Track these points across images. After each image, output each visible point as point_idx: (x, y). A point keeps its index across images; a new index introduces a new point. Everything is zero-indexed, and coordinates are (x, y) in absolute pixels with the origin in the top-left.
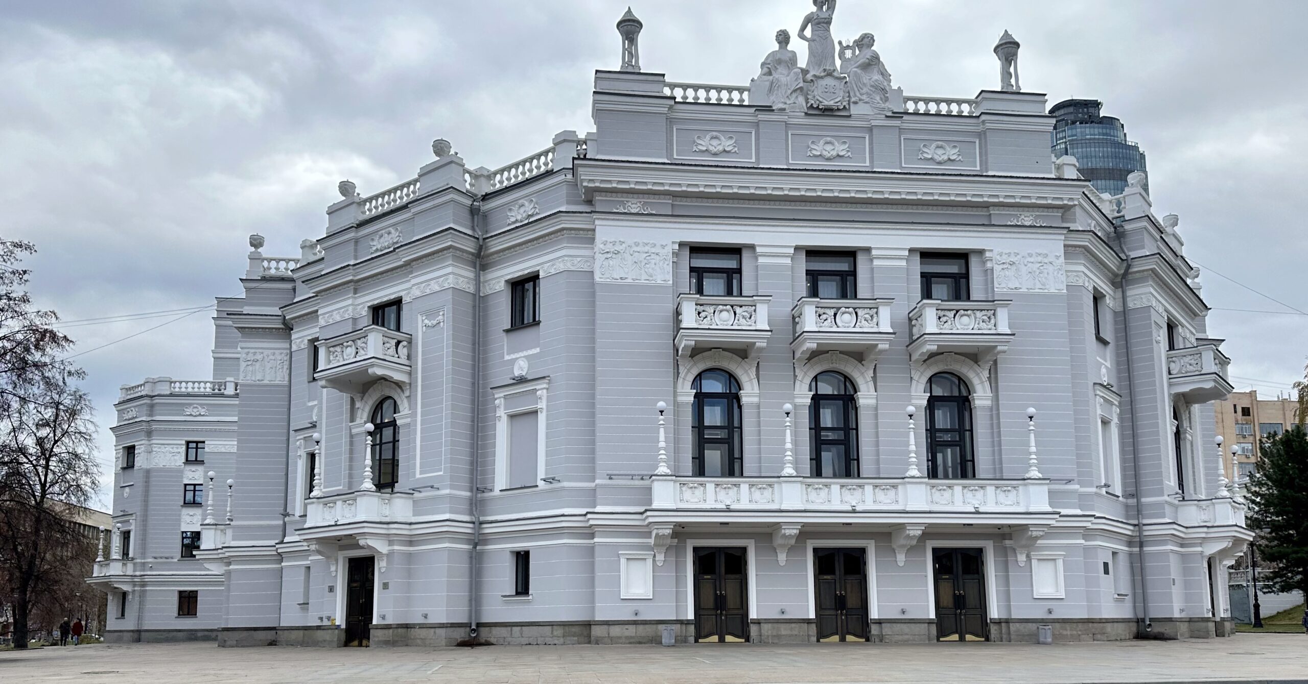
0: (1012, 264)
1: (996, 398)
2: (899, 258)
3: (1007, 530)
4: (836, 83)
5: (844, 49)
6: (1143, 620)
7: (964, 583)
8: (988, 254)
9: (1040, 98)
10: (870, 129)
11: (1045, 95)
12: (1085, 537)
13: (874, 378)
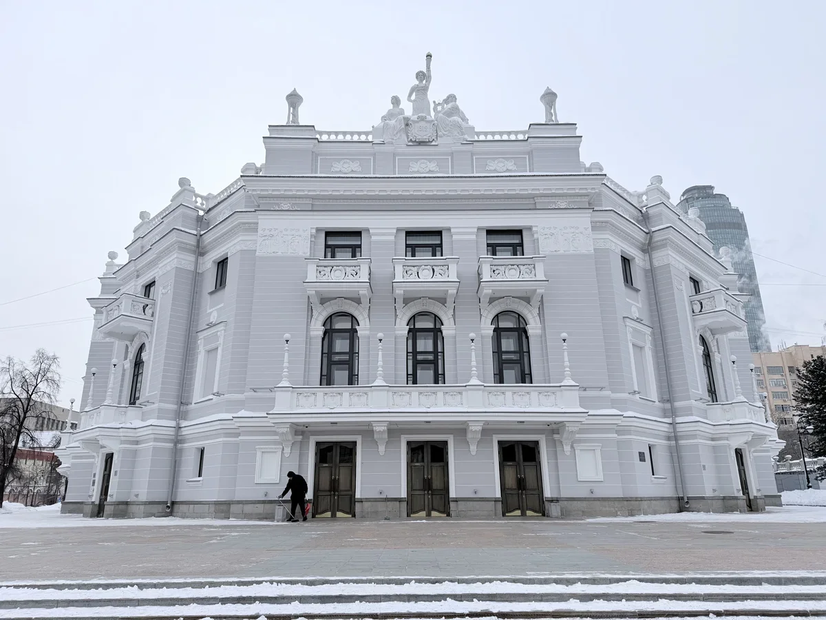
0: (552, 234)
1: (544, 328)
2: (471, 233)
3: (554, 426)
4: (428, 125)
5: (436, 105)
6: (682, 498)
7: (524, 469)
8: (534, 229)
9: (573, 126)
10: (452, 154)
11: (576, 124)
12: (617, 432)
13: (454, 315)
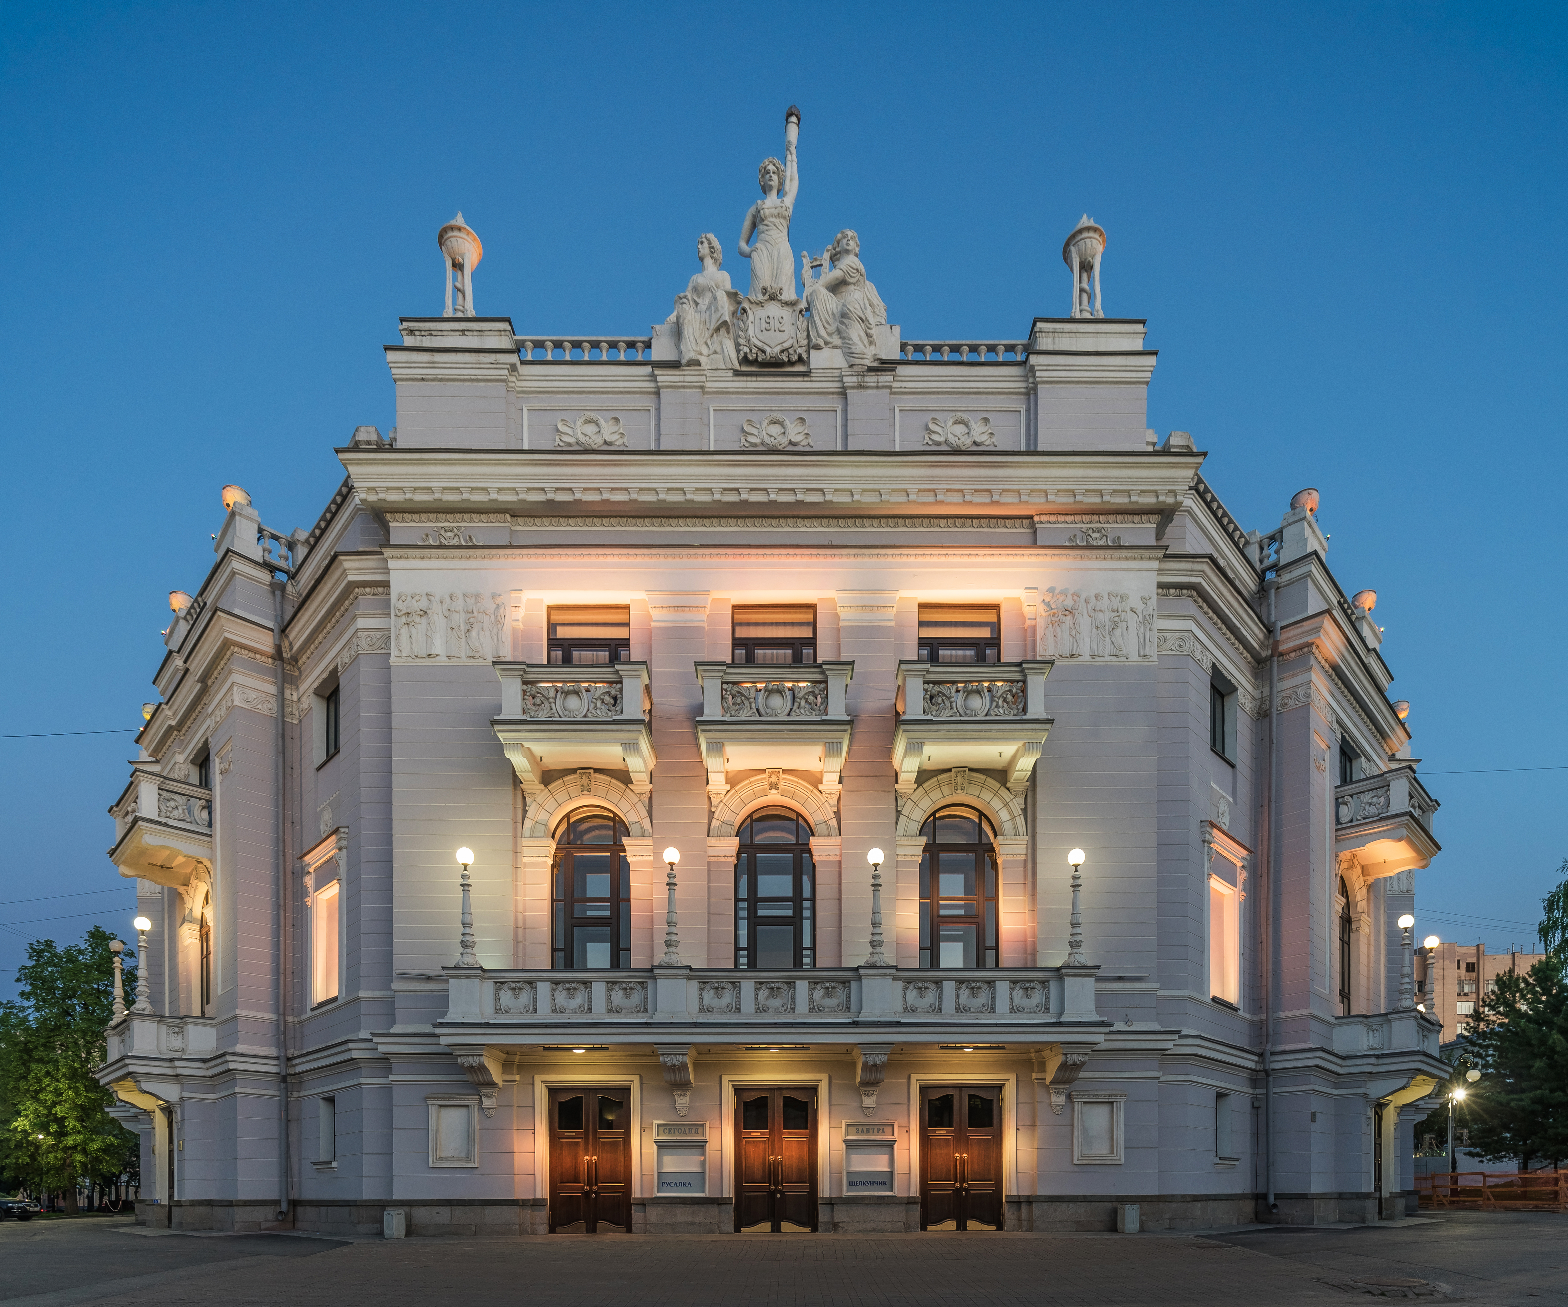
0: (1068, 614)
1: (1033, 844)
2: (882, 609)
4: (784, 312)
6: (1264, 1197)
10: (843, 396)
12: (1163, 1066)
13: (838, 813)
